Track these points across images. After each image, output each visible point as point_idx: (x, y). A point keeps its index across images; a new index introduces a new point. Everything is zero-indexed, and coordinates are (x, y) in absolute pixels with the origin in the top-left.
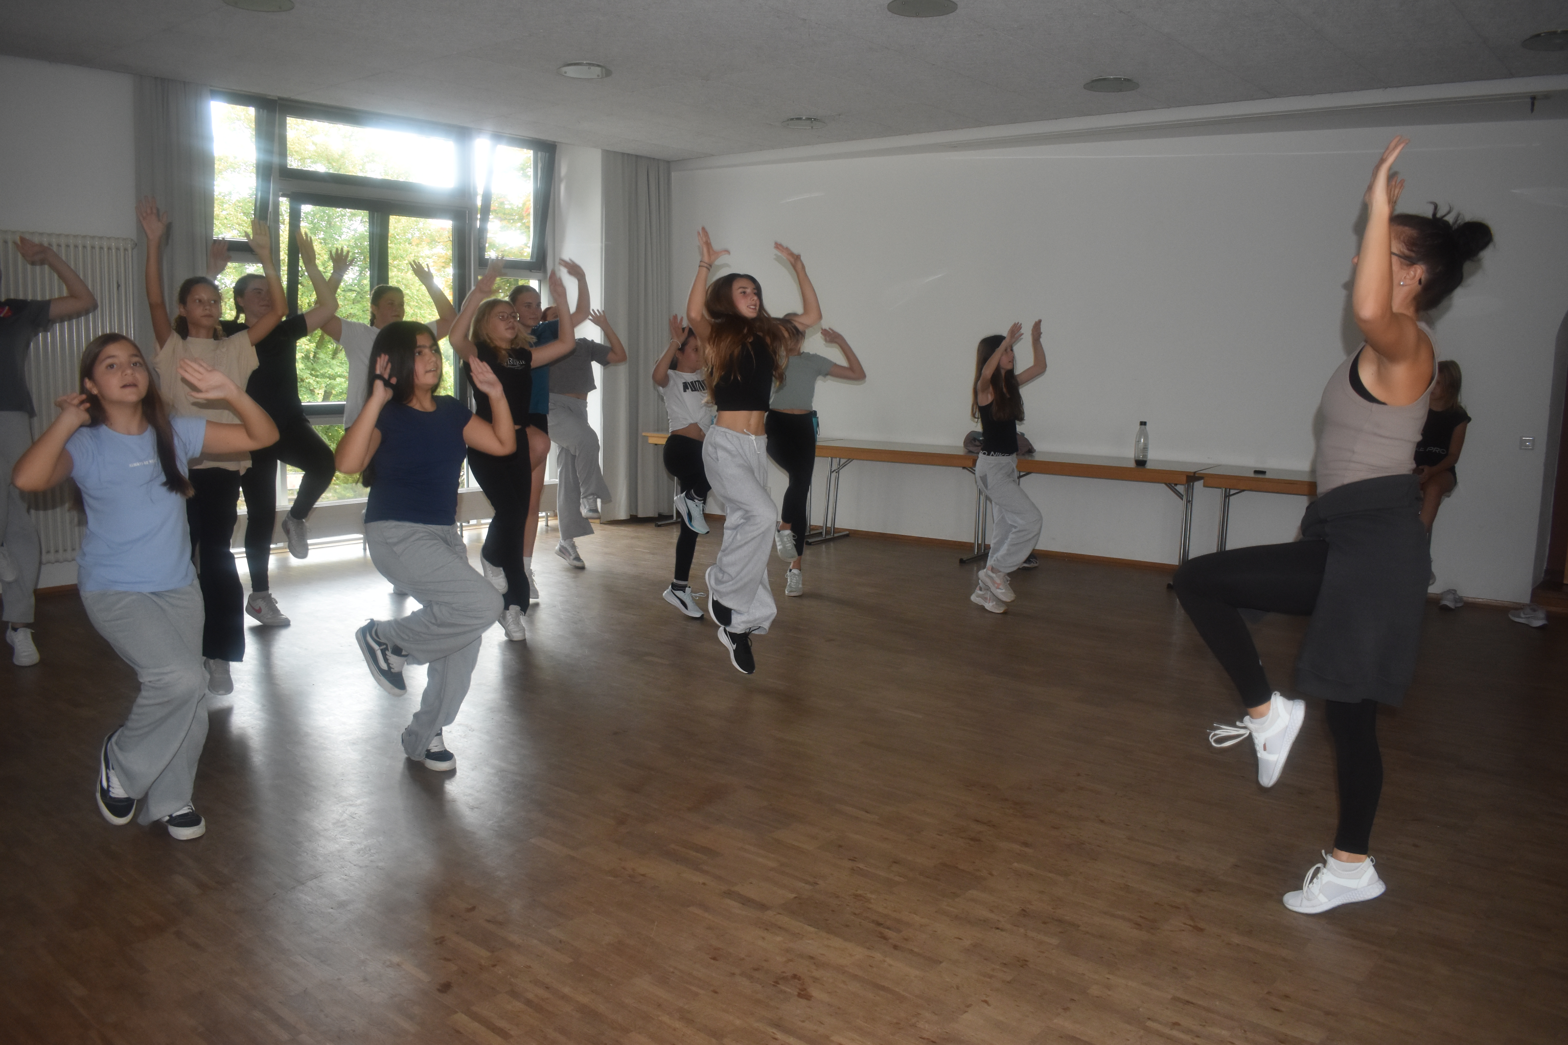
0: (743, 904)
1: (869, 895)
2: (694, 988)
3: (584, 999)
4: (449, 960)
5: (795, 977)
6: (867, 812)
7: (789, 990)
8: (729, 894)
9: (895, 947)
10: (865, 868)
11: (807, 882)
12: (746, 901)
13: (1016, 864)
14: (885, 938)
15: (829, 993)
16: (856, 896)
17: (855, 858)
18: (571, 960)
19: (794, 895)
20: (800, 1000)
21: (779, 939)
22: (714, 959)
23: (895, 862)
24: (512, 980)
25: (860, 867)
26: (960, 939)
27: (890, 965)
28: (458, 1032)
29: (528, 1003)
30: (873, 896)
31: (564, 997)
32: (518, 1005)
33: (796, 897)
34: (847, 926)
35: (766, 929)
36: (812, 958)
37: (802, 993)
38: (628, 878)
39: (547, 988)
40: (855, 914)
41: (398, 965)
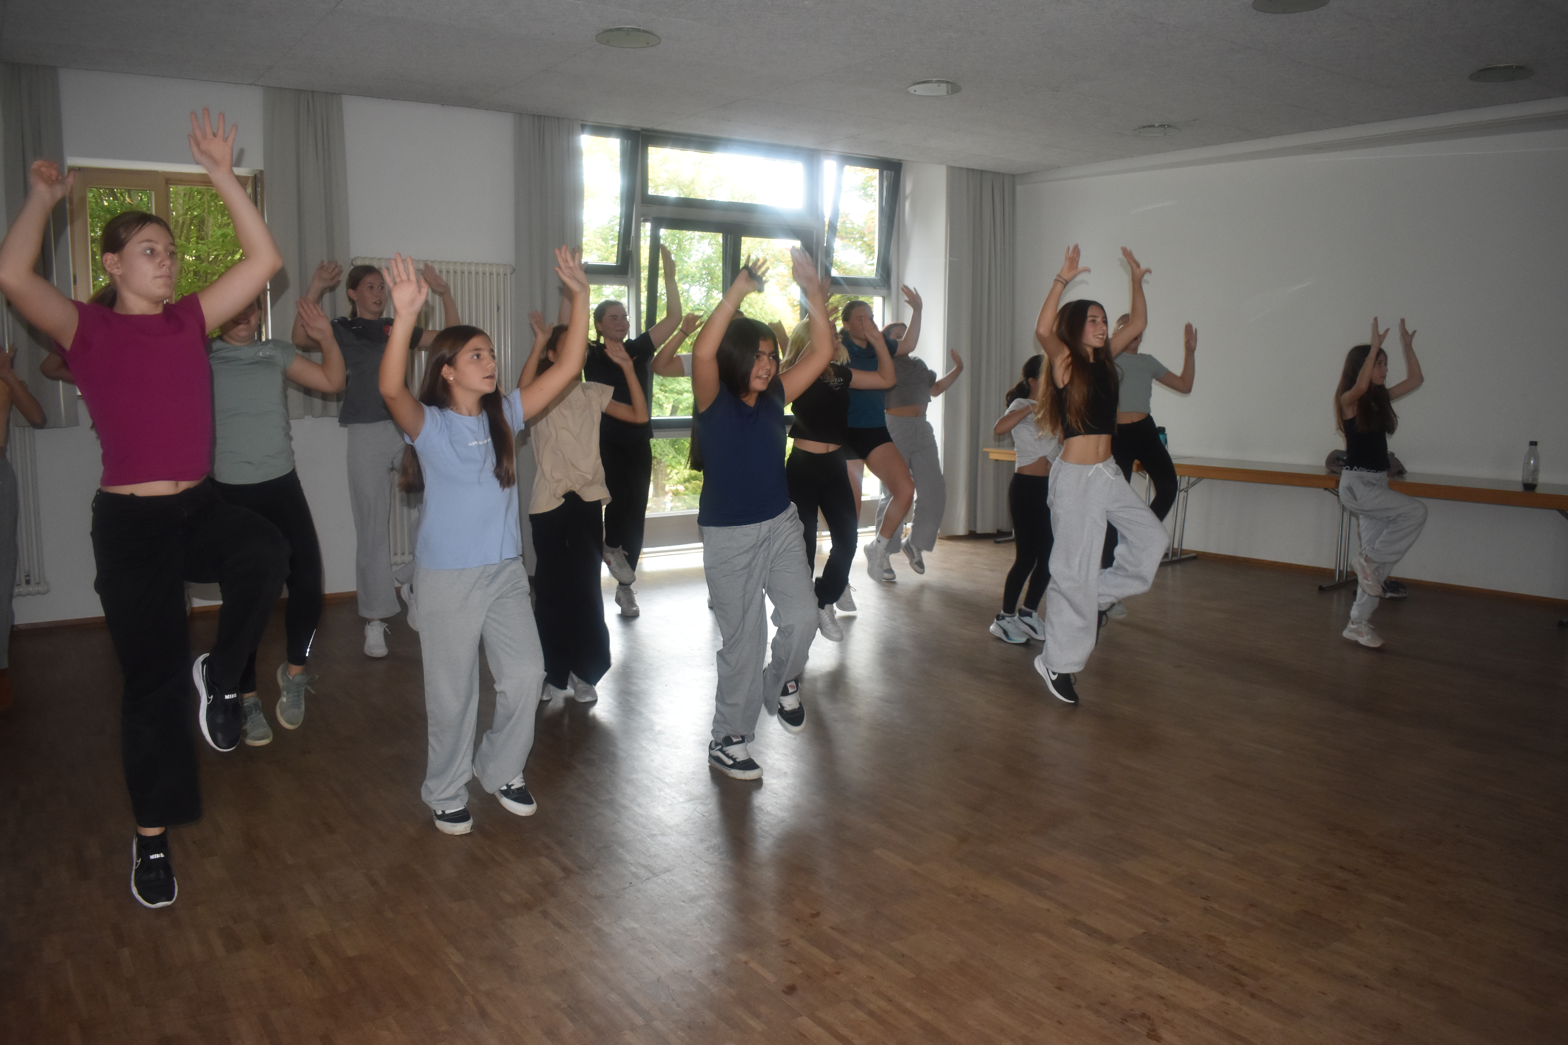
0: (1089, 935)
1: (1223, 938)
3: (926, 1016)
4: (794, 963)
5: (1144, 1016)
6: (1221, 849)
7: (1136, 1029)
8: (1074, 923)
9: (1253, 995)
10: (1219, 909)
11: (1157, 919)
12: (1092, 932)
13: (1387, 918)
14: (1242, 985)
15: (1180, 1036)
16: (1210, 937)
17: (1208, 897)
18: (914, 975)
19: (1143, 931)
20: (1150, 1040)
21: (1127, 974)
22: (1060, 989)
23: (1251, 905)
24: (855, 989)
25: (1214, 907)
26: (1324, 994)
27: (1247, 1014)
28: (801, 1034)
29: (871, 1014)
30: (1228, 939)
31: (906, 1012)
32: (861, 1015)
33: (1144, 933)
34: (1199, 968)
35: (1113, 963)
36: (1162, 998)
37: (1151, 1033)
38: (971, 898)
39: (890, 1001)
40: (1208, 956)
41: (746, 963)
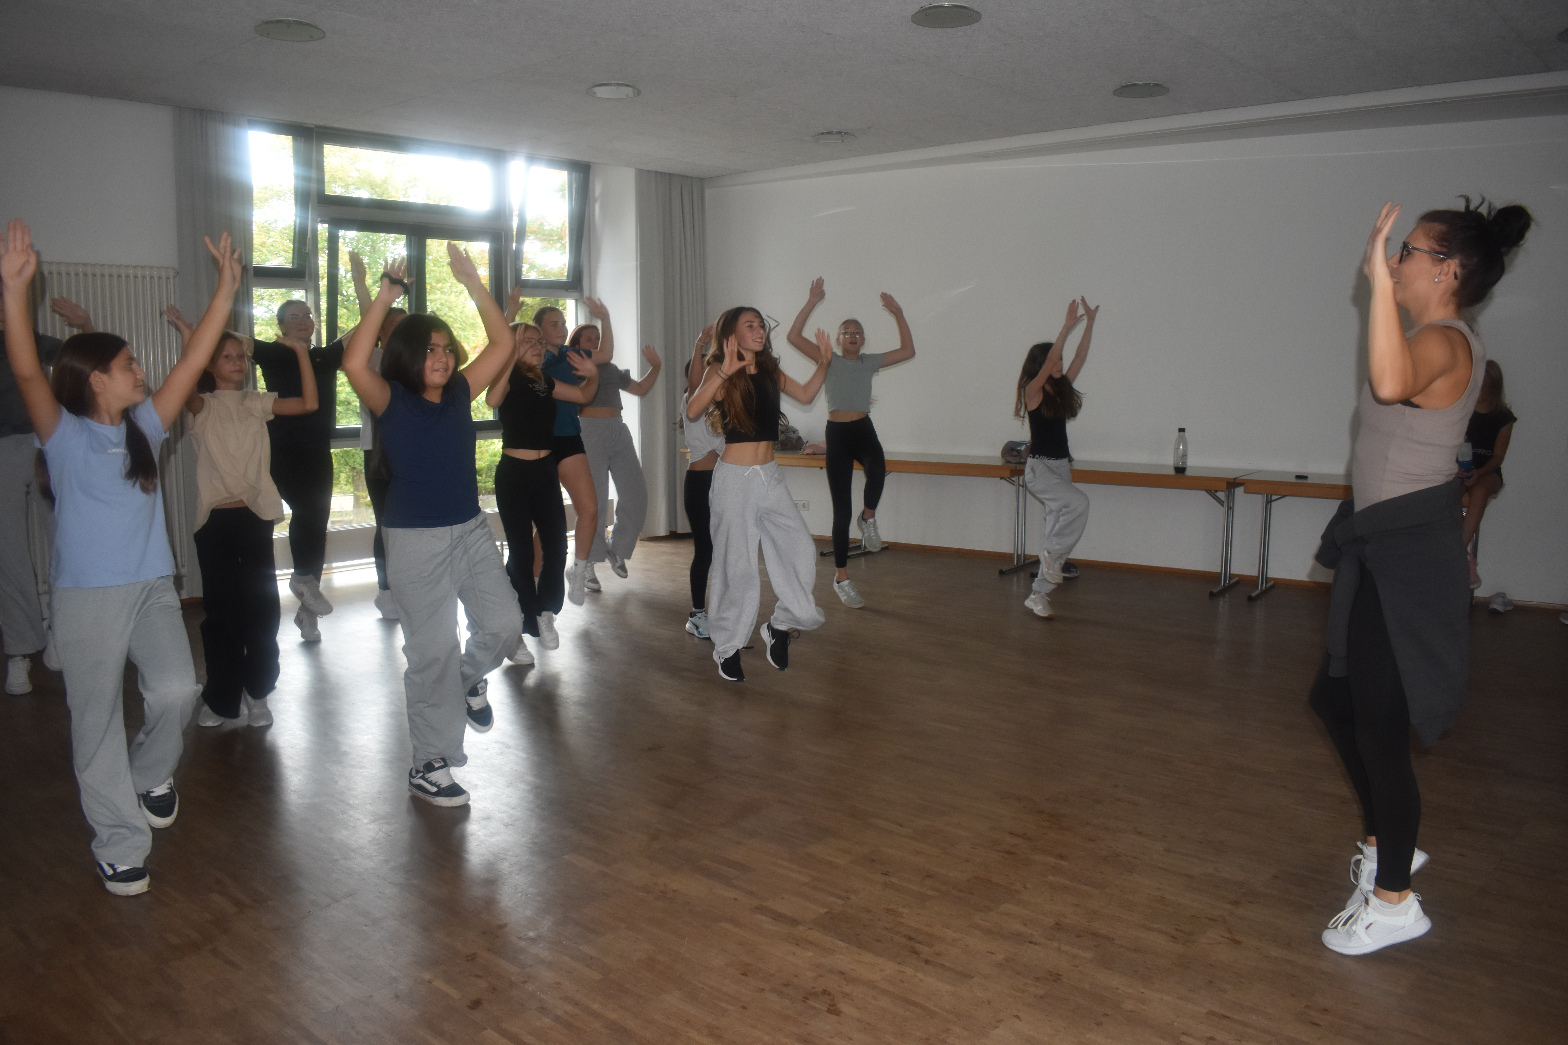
0: (774, 919)
1: (901, 910)
2: (723, 1005)
3: (614, 1016)
4: (480, 977)
5: (824, 992)
6: (901, 826)
7: (819, 1006)
8: (760, 909)
9: (927, 962)
10: (898, 882)
11: (839, 897)
12: (778, 917)
13: (1051, 878)
14: (916, 953)
15: (859, 1008)
16: (888, 911)
17: (888, 872)
18: (601, 977)
19: (826, 910)
20: (829, 1015)
21: (810, 954)
22: (744, 974)
23: (928, 876)
24: (542, 996)
25: (893, 881)
26: (993, 953)
27: (921, 980)
29: (557, 1019)
30: (906, 911)
31: (593, 1014)
32: (547, 1021)
33: (827, 912)
34: (878, 941)
35: (797, 944)
36: (842, 973)
37: (832, 1008)
38: (660, 894)
39: (577, 1004)
40: (887, 929)
41: (430, 982)
